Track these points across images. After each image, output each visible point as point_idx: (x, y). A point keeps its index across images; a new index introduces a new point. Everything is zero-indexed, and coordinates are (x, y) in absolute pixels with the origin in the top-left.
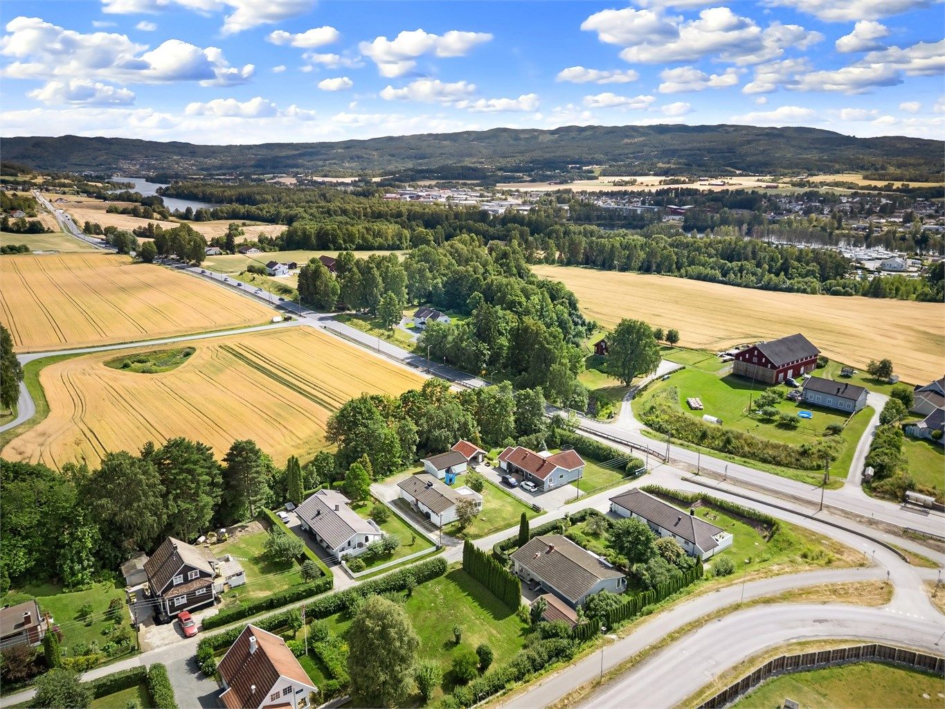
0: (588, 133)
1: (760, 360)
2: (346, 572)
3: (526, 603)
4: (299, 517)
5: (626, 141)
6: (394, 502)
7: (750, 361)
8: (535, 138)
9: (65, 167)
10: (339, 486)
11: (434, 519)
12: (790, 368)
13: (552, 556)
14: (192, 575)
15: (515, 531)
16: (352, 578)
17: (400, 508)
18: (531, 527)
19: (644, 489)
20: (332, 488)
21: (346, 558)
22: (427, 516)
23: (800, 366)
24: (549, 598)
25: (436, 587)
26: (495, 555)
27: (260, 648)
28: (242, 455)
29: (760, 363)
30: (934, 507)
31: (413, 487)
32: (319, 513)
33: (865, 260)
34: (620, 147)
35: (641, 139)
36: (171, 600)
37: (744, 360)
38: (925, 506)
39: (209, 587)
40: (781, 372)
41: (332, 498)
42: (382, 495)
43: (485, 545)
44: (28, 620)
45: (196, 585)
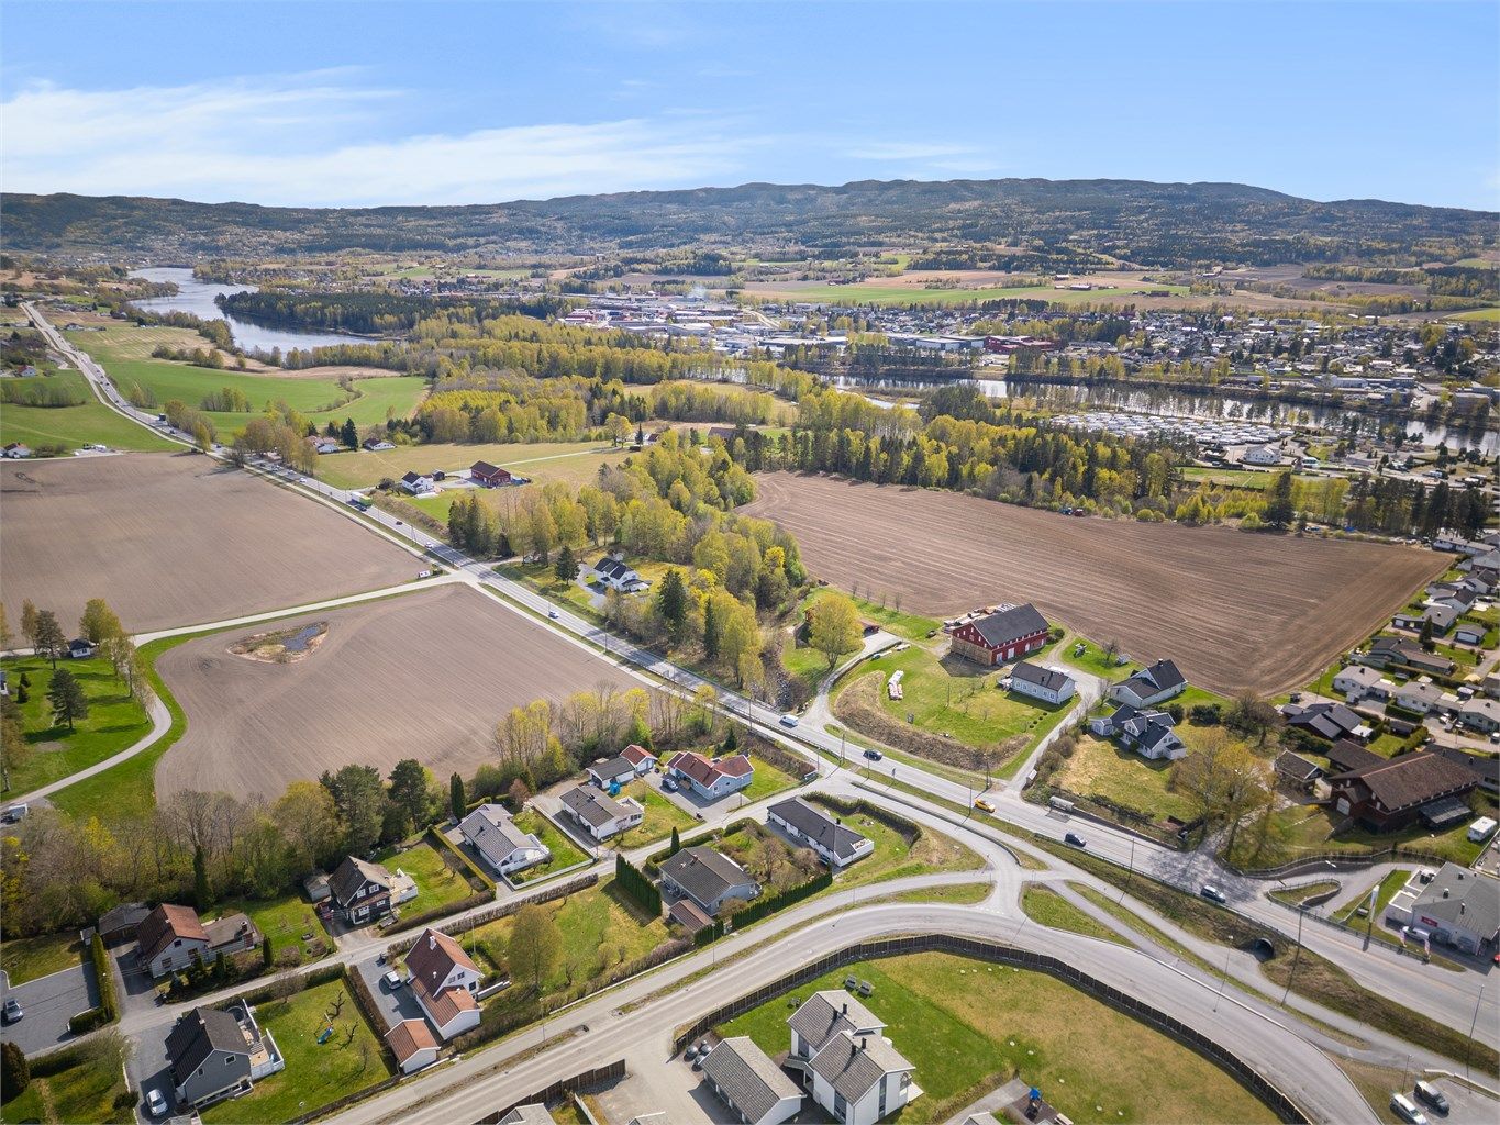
0: (893, 194)
1: (976, 638)
2: (508, 885)
3: (666, 908)
4: (463, 834)
5: (953, 206)
6: (557, 817)
7: (966, 638)
8: (812, 200)
9: (59, 246)
10: (502, 799)
11: (594, 831)
12: (1011, 647)
13: (697, 867)
14: (372, 889)
15: (667, 844)
16: (513, 889)
17: (562, 822)
18: (681, 840)
19: (803, 797)
20: (495, 802)
21: (508, 874)
22: (588, 829)
23: (1024, 643)
24: (686, 903)
25: (589, 896)
26: (647, 868)
27: (438, 945)
28: (407, 774)
29: (976, 642)
30: (1073, 813)
31: (574, 800)
32: (482, 829)
33: (1230, 444)
34: (941, 217)
35: (976, 203)
36: (356, 911)
37: (961, 637)
38: (1067, 811)
39: (387, 899)
40: (998, 652)
41: (495, 813)
42: (545, 807)
43: (637, 859)
44: (245, 928)
45: (376, 898)
